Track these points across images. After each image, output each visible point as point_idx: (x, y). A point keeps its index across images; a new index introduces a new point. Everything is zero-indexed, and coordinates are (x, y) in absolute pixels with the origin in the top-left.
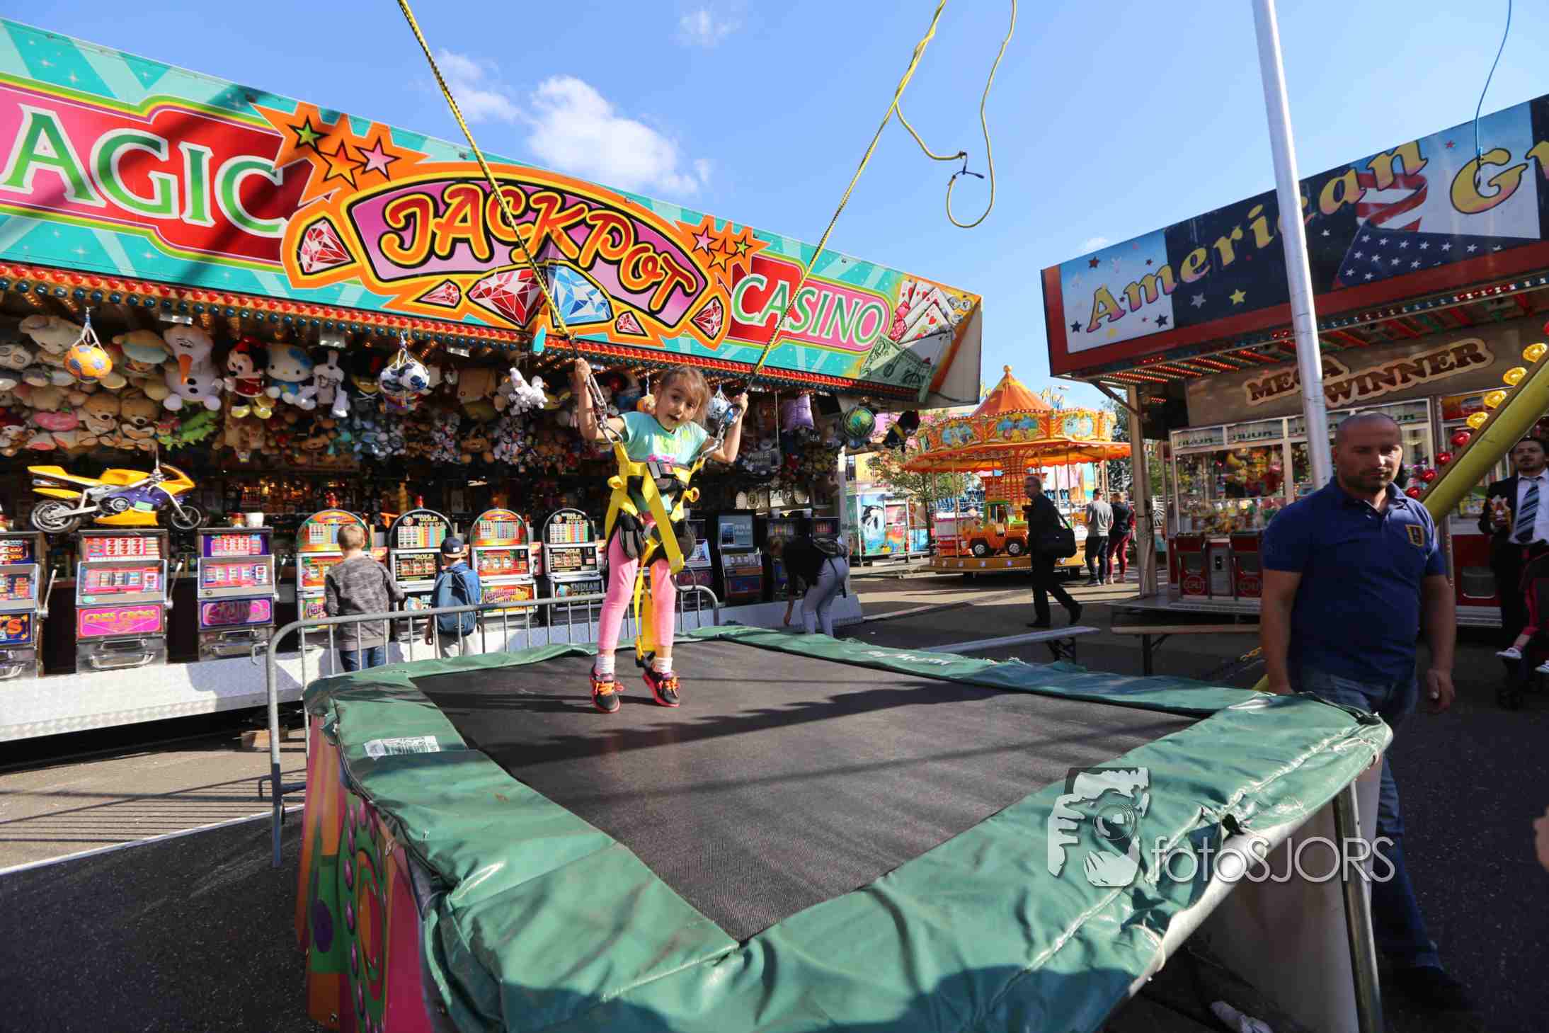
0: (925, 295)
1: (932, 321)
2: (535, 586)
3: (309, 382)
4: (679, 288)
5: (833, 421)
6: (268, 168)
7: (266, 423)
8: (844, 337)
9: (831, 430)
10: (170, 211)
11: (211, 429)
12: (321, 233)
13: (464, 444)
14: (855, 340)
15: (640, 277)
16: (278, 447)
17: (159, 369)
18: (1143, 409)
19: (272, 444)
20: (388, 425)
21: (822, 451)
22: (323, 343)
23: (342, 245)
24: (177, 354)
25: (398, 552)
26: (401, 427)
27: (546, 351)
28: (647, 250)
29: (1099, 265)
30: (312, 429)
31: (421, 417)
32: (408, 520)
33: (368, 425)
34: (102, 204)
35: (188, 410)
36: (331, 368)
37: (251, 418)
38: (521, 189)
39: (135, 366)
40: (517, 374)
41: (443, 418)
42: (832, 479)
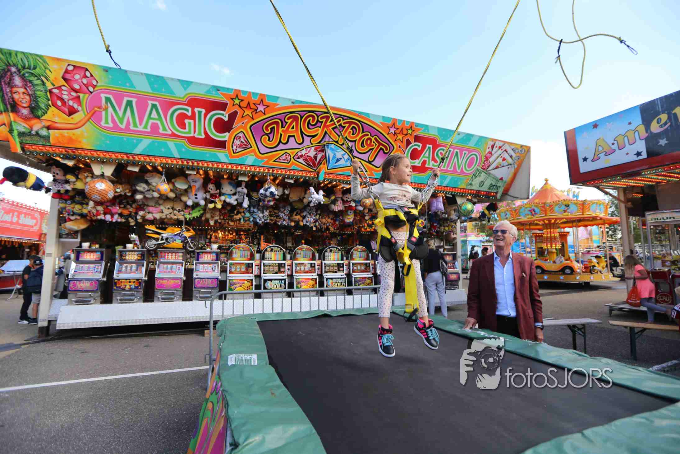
0: (500, 147)
1: (504, 160)
2: (318, 279)
3: (235, 194)
4: (381, 151)
5: (454, 208)
6: (223, 115)
7: (220, 210)
8: (459, 169)
9: (453, 212)
10: (190, 133)
11: (202, 212)
12: (240, 137)
13: (291, 218)
14: (464, 170)
15: (364, 147)
16: (223, 219)
17: (186, 191)
18: (627, 200)
19: (222, 217)
20: (263, 211)
21: (448, 222)
22: (240, 179)
23: (247, 141)
24: (192, 185)
25: (264, 262)
26: (268, 211)
27: (325, 179)
28: (367, 135)
29: (598, 127)
30: (235, 212)
31: (276, 207)
32: (269, 249)
33: (256, 210)
34: (170, 132)
35: (195, 205)
36: (243, 189)
37: (215, 207)
38: (315, 114)
39: (179, 190)
40: (312, 189)
41: (284, 207)
42: (453, 235)
